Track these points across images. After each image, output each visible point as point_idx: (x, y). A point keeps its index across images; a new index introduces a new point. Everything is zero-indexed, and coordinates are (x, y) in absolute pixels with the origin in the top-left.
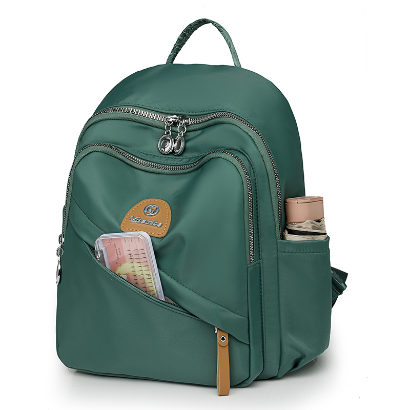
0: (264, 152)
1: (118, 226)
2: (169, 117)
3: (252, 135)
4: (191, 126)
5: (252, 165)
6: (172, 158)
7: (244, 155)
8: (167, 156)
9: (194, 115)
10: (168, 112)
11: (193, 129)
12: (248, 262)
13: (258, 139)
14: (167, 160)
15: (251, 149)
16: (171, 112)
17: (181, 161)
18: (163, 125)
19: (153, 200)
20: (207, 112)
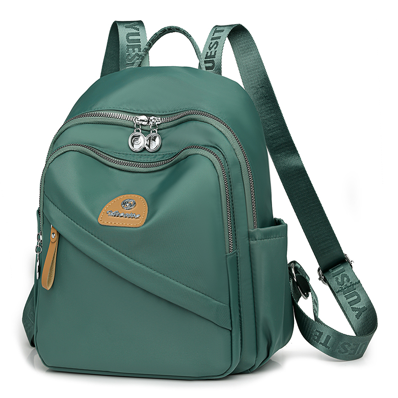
0: (236, 146)
1: (96, 220)
2: (138, 117)
3: (222, 130)
4: (162, 125)
5: (225, 159)
6: (145, 155)
7: (218, 150)
8: (139, 154)
9: (165, 115)
10: (136, 112)
11: (165, 127)
12: (228, 251)
13: (229, 134)
14: (140, 157)
15: (224, 144)
16: (139, 112)
17: (155, 157)
18: (132, 124)
19: (129, 195)
20: (178, 111)
